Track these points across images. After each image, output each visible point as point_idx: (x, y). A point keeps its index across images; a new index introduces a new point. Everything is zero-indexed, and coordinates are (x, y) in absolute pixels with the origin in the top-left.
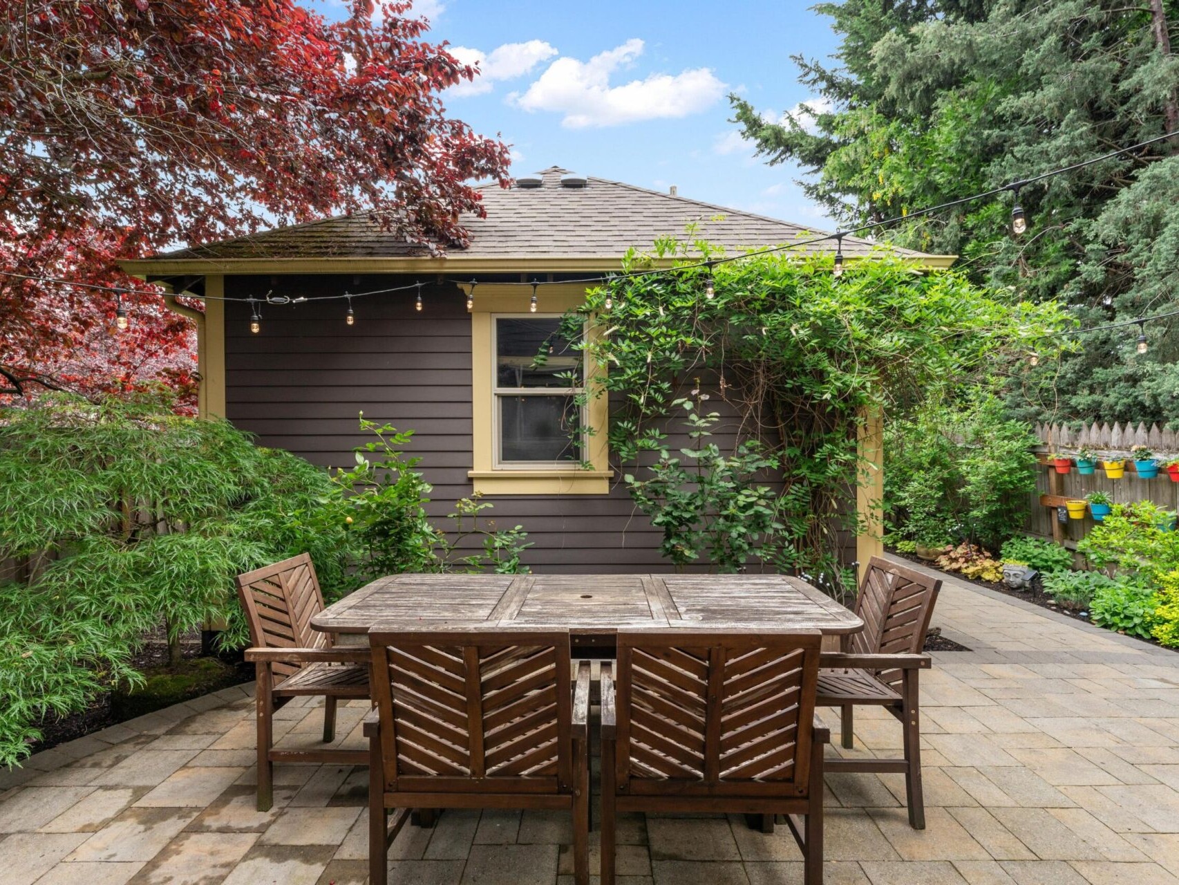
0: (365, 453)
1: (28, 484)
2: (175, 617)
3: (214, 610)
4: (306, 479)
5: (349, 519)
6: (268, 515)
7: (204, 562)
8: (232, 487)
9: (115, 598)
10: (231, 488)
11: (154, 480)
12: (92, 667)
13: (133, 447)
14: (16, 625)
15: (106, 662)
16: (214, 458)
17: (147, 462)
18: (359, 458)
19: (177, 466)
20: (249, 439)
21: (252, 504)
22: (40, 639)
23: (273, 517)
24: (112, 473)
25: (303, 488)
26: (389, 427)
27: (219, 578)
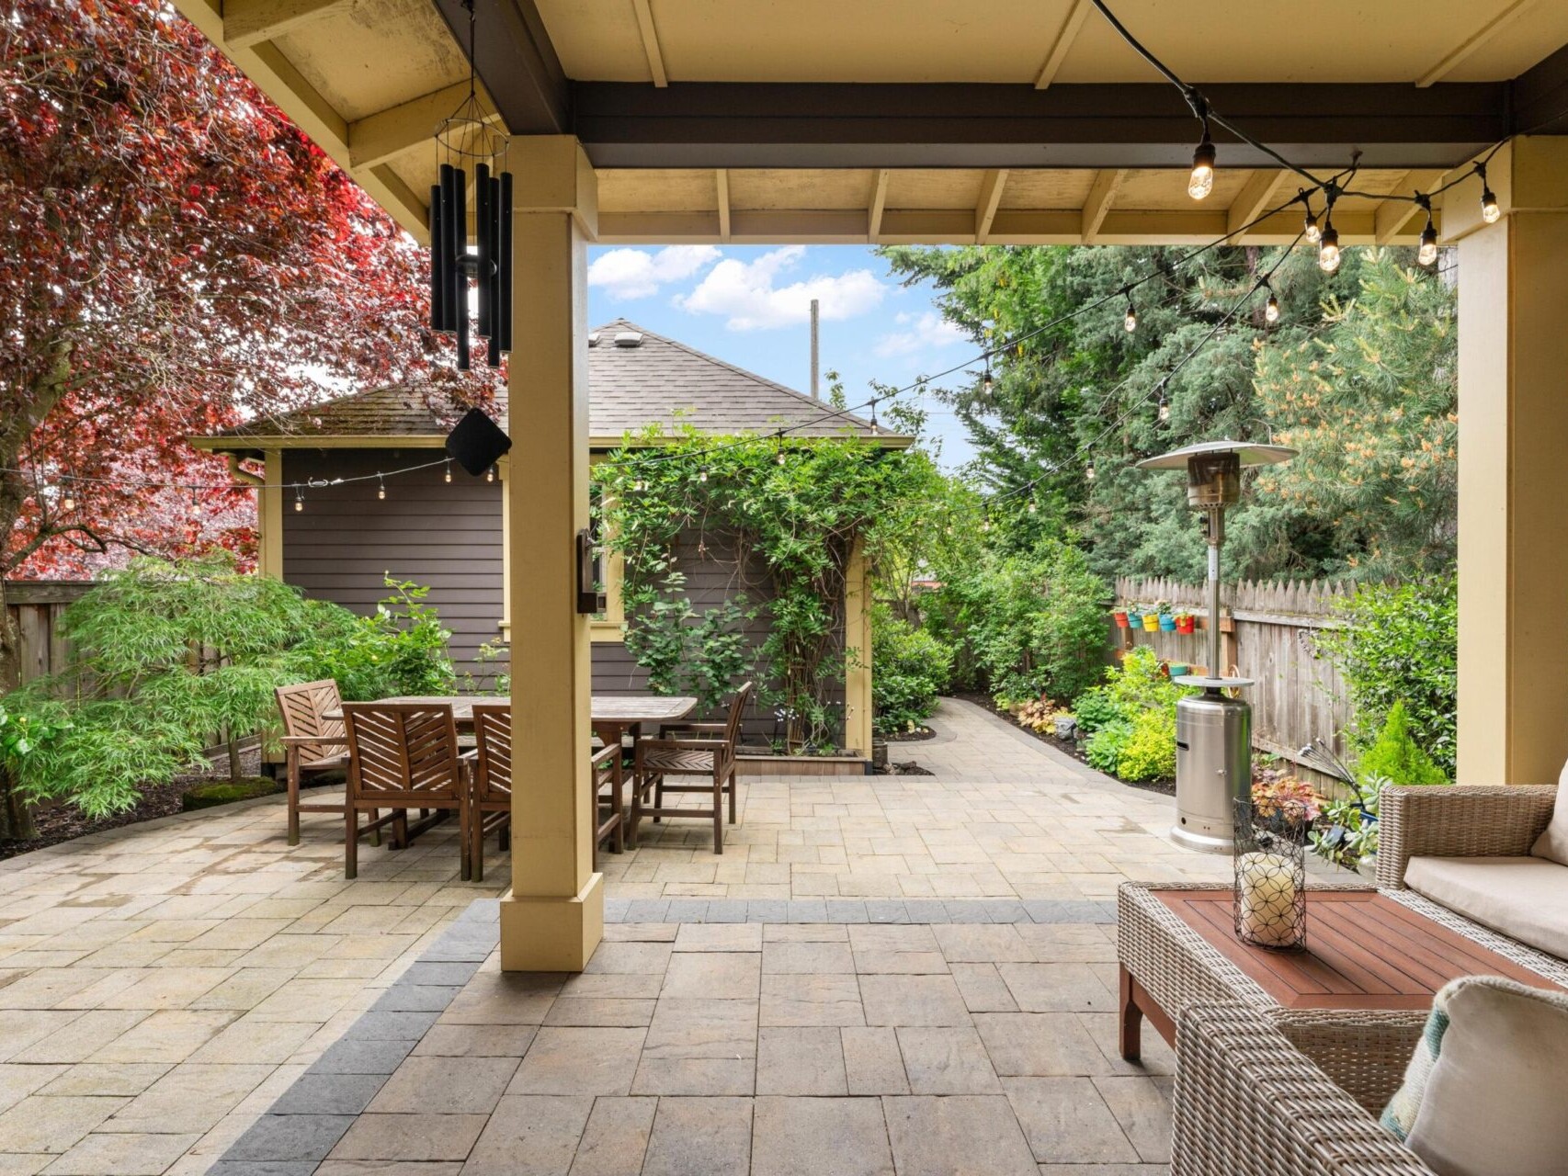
0: (388, 605)
1: (128, 627)
2: (235, 724)
3: (263, 721)
4: (345, 626)
5: (374, 657)
6: (309, 654)
7: (256, 685)
8: (281, 631)
9: (192, 709)
10: (280, 633)
11: (219, 624)
12: (174, 753)
13: (203, 599)
14: (122, 725)
15: (186, 752)
16: (267, 609)
17: (214, 612)
18: (381, 609)
19: (236, 614)
20: (298, 593)
21: (297, 646)
22: (140, 734)
23: (314, 655)
24: (188, 620)
25: (341, 633)
26: (409, 584)
27: (268, 699)
